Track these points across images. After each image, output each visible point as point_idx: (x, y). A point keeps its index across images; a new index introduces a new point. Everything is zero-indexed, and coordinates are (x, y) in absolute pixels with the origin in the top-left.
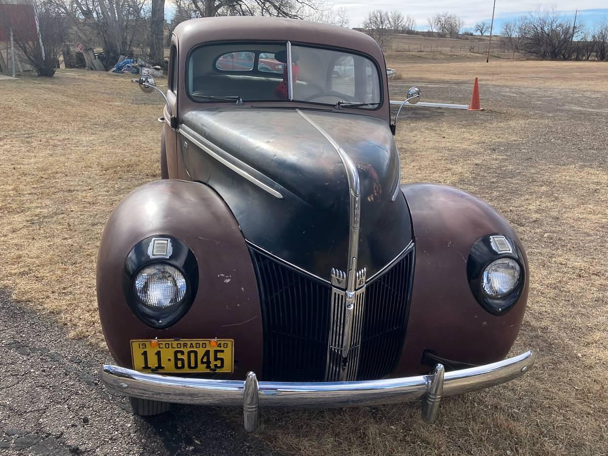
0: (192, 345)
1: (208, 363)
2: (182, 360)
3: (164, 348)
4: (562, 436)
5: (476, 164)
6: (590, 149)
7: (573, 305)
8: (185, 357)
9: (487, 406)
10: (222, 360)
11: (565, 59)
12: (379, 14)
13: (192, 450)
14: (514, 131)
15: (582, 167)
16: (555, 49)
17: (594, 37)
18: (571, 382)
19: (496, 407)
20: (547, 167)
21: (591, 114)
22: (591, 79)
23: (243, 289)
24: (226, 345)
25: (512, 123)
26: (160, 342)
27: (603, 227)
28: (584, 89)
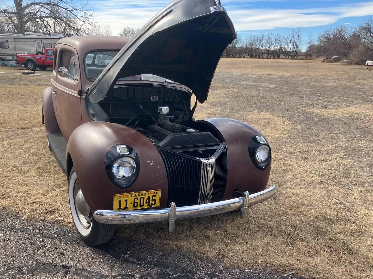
0: (142, 195)
1: (149, 202)
2: (137, 202)
3: (129, 197)
4: (287, 223)
5: (209, 113)
6: (260, 103)
7: (275, 173)
8: (138, 201)
9: (254, 218)
10: (155, 200)
11: (234, 57)
12: (128, 29)
13: (128, 256)
14: (221, 96)
15: (259, 112)
16: (228, 52)
17: (246, 45)
18: (284, 204)
19: (258, 218)
20: (243, 112)
21: (255, 86)
22: (249, 68)
23: (159, 167)
24: (157, 193)
25: (219, 91)
26: (128, 195)
27: (277, 139)
28: (248, 73)
